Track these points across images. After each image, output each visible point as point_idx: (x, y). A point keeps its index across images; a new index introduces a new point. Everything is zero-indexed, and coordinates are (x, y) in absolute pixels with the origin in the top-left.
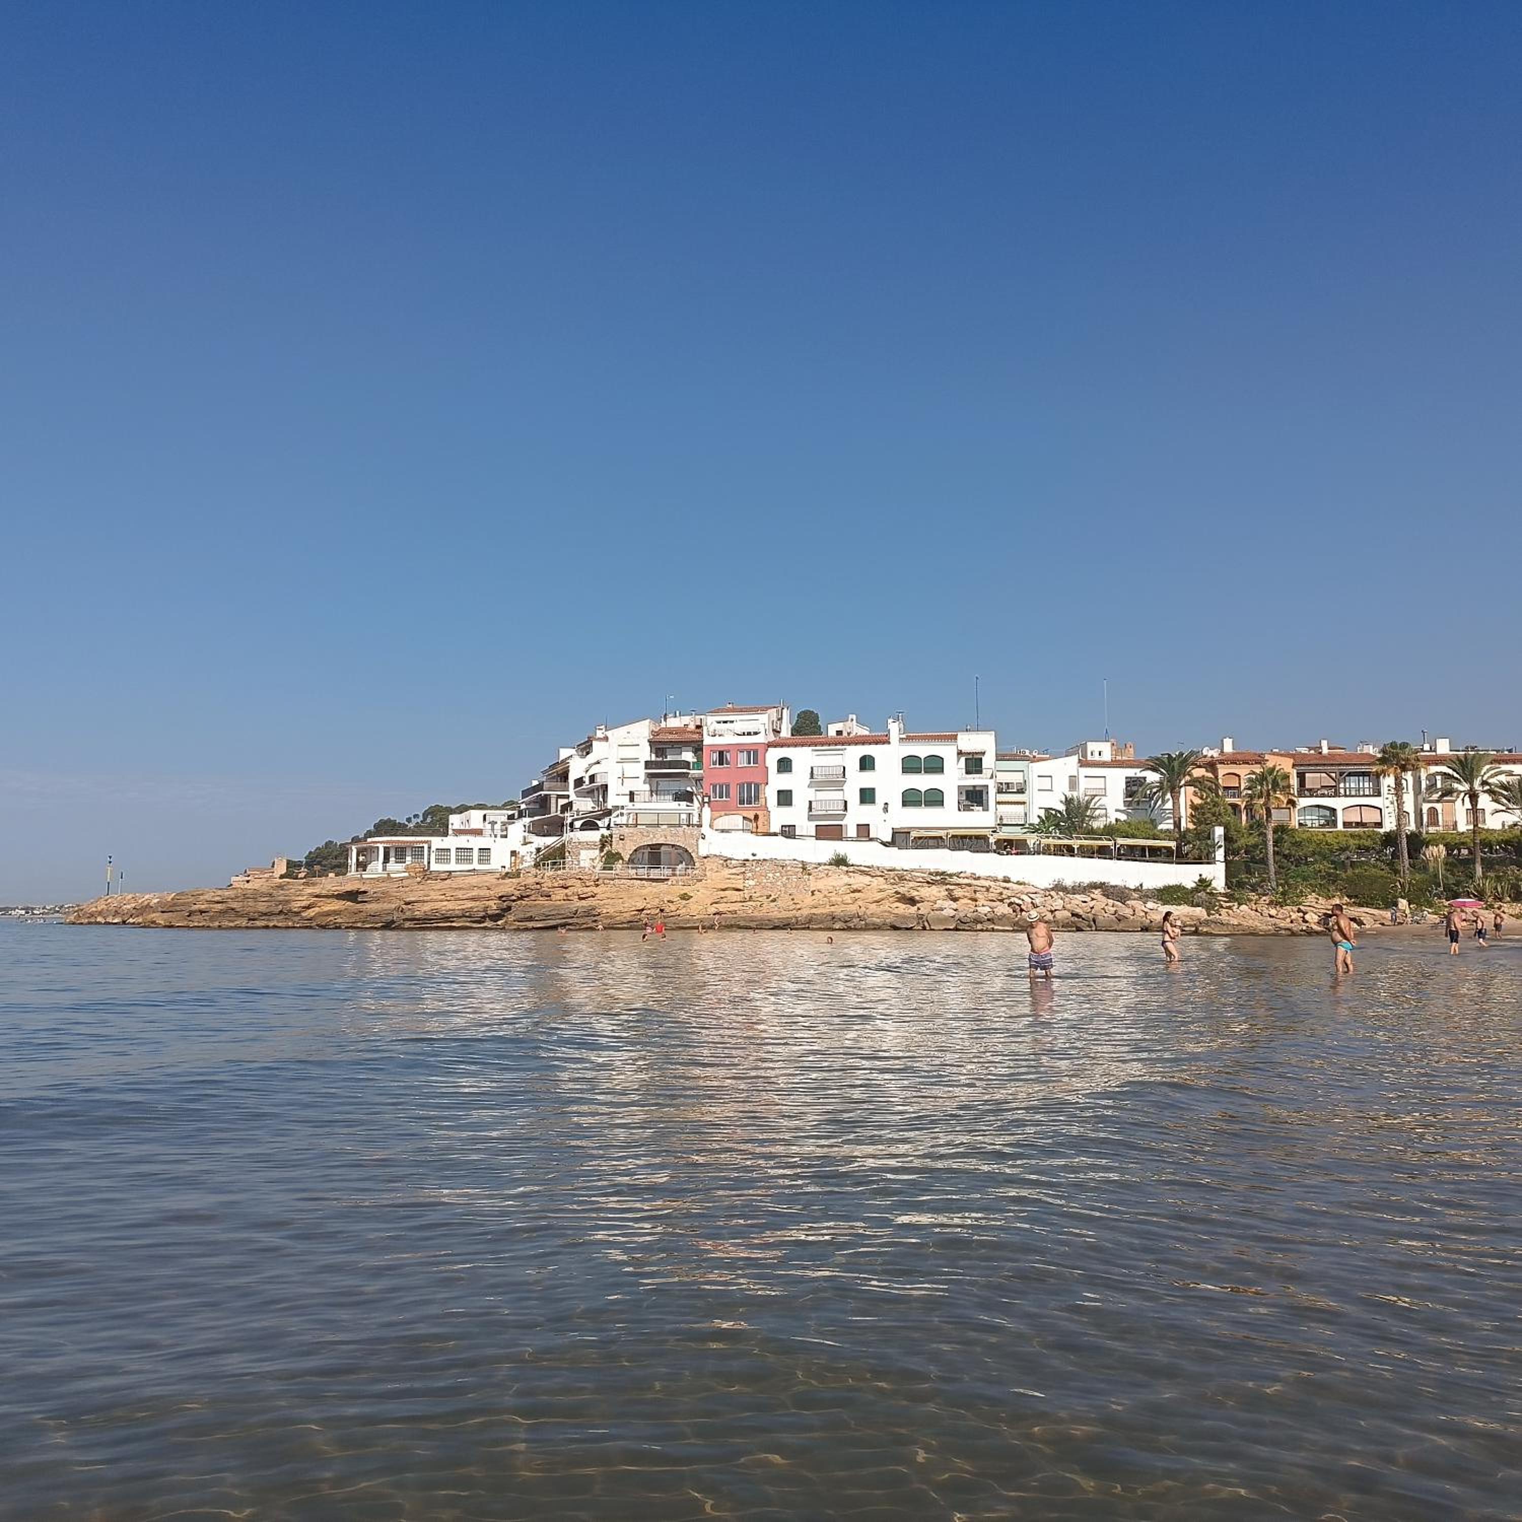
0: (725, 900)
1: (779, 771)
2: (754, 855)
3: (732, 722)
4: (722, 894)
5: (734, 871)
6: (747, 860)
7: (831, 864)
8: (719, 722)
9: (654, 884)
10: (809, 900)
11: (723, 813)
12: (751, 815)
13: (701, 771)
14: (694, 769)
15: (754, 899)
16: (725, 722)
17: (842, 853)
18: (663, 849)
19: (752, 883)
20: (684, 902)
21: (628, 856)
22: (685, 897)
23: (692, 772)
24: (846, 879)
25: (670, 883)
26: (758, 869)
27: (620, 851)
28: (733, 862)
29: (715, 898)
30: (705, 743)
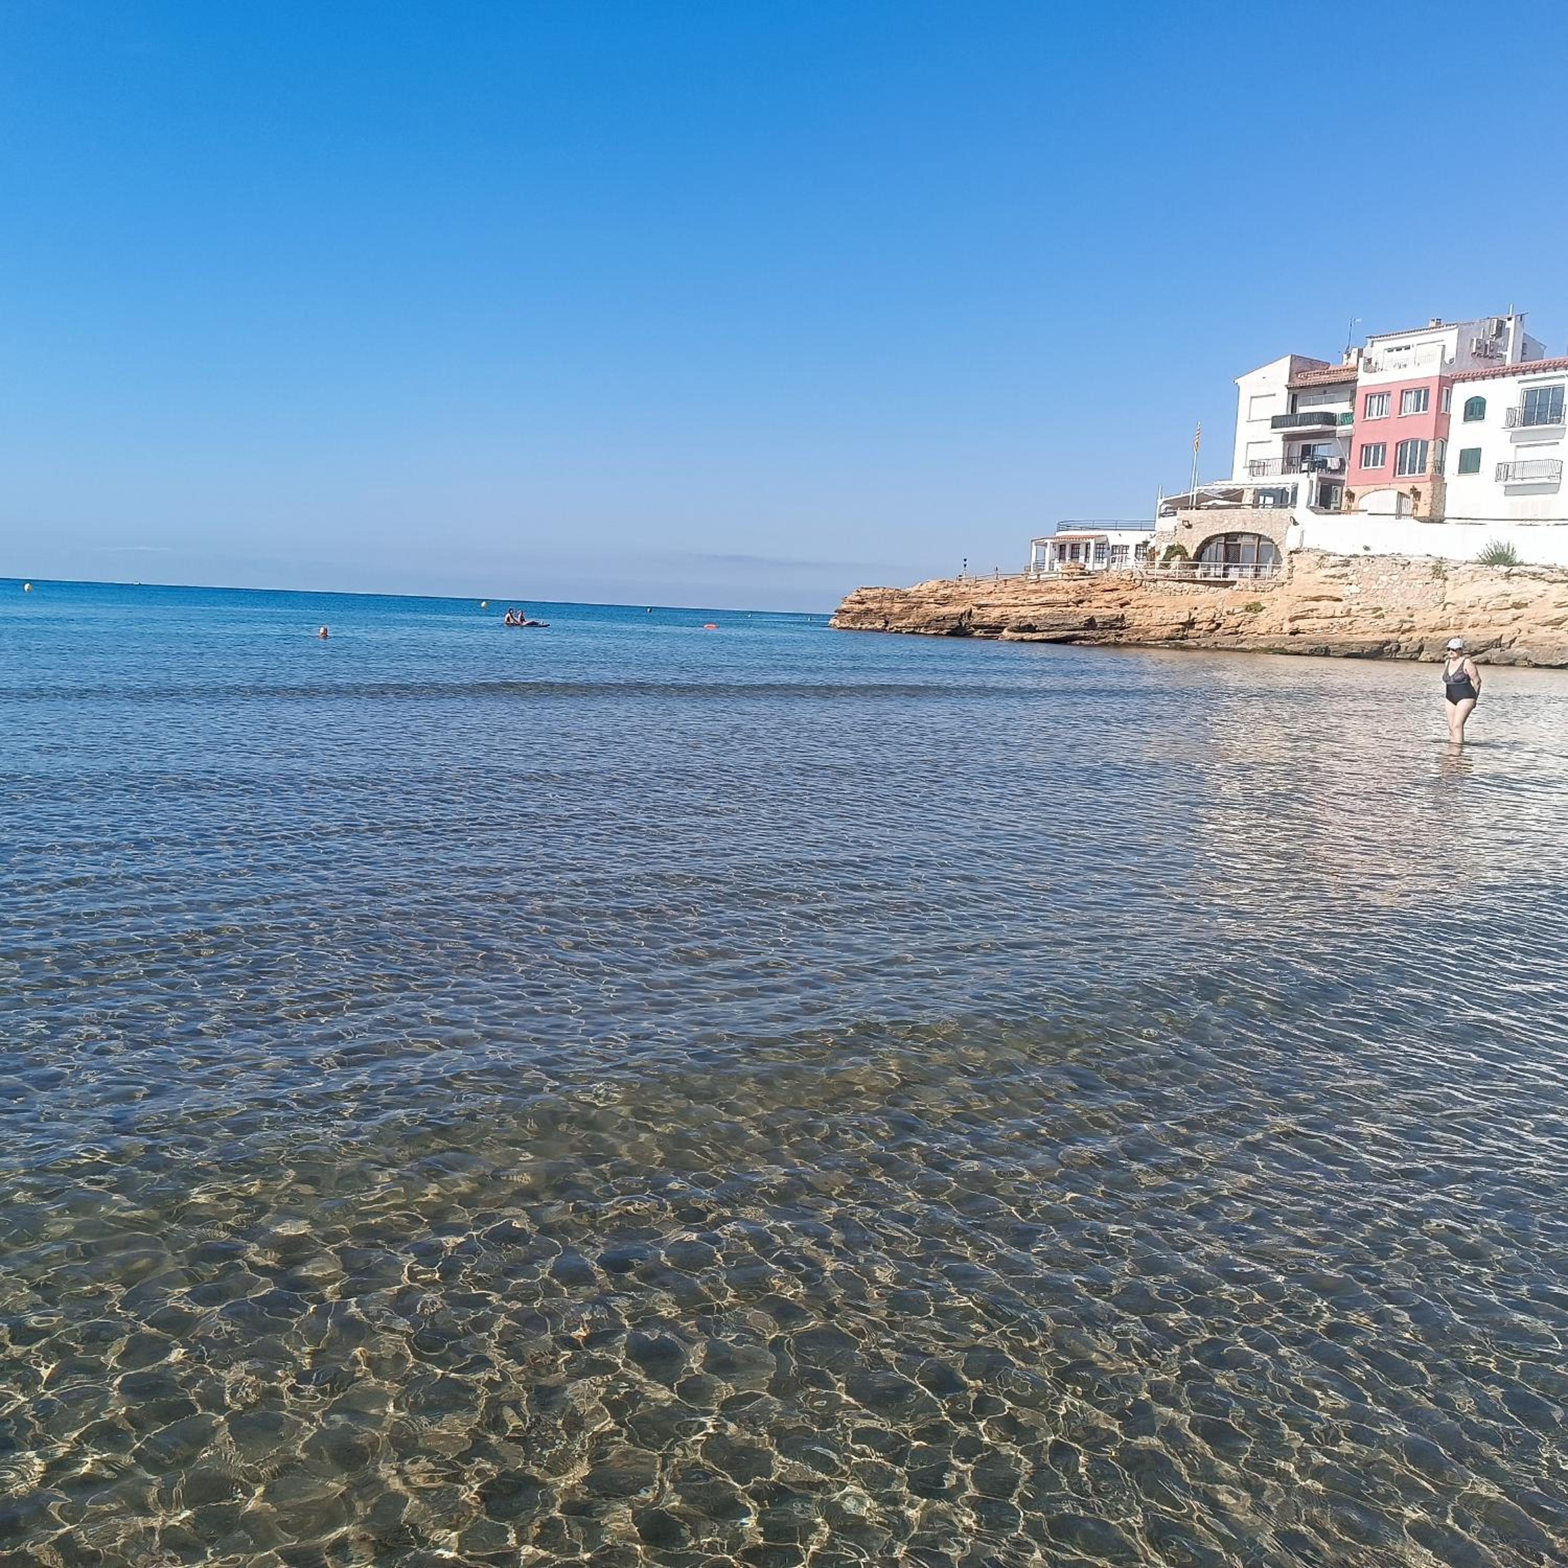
0: (1315, 614)
1: (1466, 419)
2: (1367, 548)
3: (1408, 348)
4: (1313, 605)
5: (1333, 571)
6: (1356, 556)
7: (1484, 562)
8: (1390, 350)
9: (1212, 589)
10: (1434, 617)
11: (1373, 487)
12: (1406, 489)
13: (1350, 427)
14: (1342, 424)
15: (1353, 612)
16: (1399, 349)
17: (1504, 543)
18: (1242, 541)
19: (1354, 589)
20: (1251, 614)
21: (1195, 550)
22: (1254, 608)
23: (1339, 428)
24: (1503, 586)
25: (1235, 587)
26: (1366, 570)
27: (1183, 543)
28: (1332, 558)
29: (1299, 609)
30: (1359, 384)
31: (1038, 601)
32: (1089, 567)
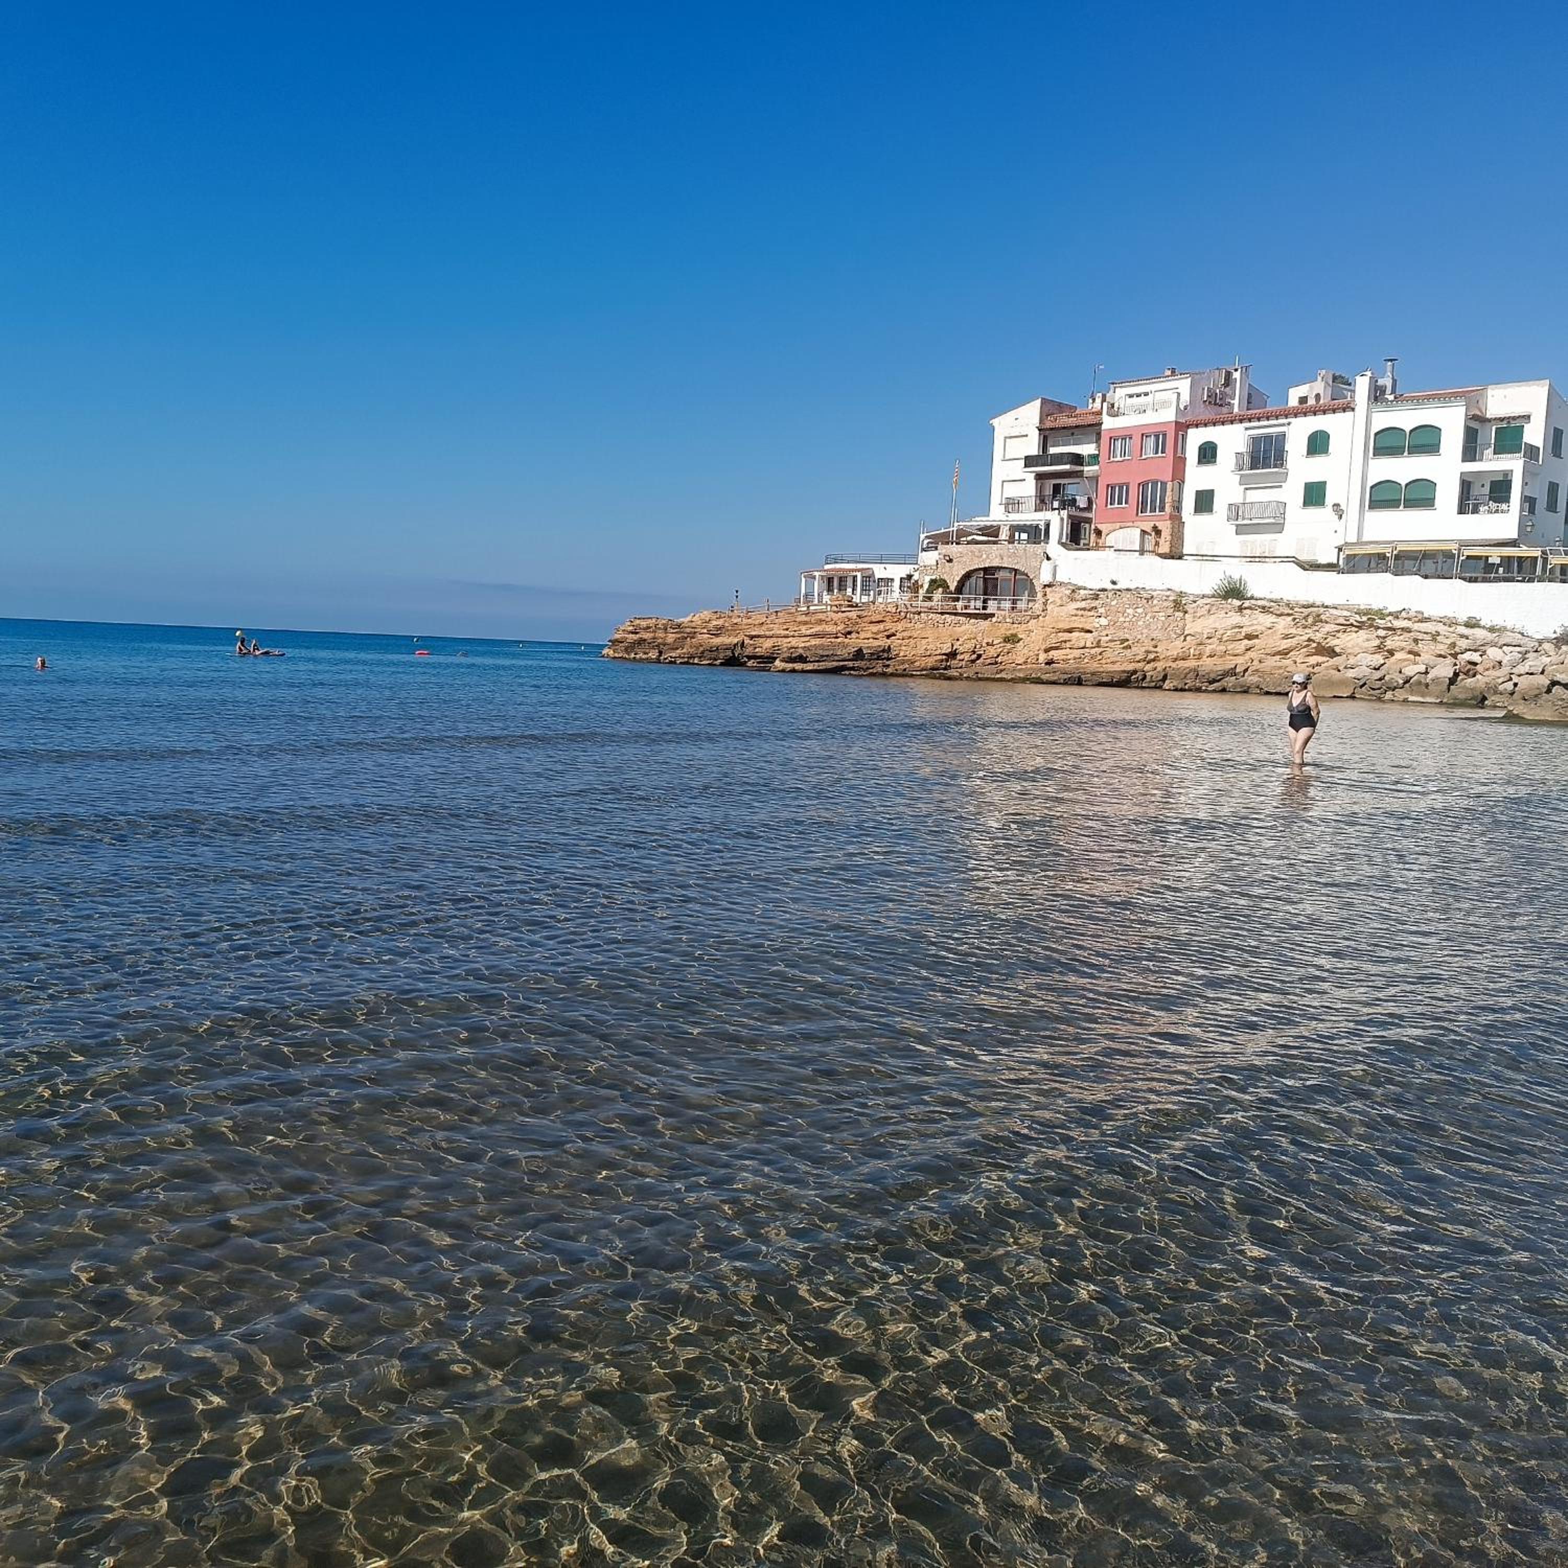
0: (1068, 645)
1: (1200, 462)
2: (1114, 583)
3: (1146, 394)
4: (1066, 636)
5: (1083, 604)
6: (1104, 590)
7: (1220, 596)
8: (1131, 396)
9: (973, 621)
10: (1176, 647)
11: (1118, 525)
12: (1148, 527)
13: (1096, 468)
14: (1089, 465)
15: (1102, 644)
16: (1138, 395)
17: (1236, 577)
18: (1000, 575)
19: (1104, 621)
20: (1009, 646)
21: (955, 584)
22: (1012, 639)
23: (1086, 469)
24: (1236, 619)
25: (994, 619)
26: (1114, 603)
27: (945, 577)
28: (1082, 592)
29: (1053, 641)
30: (1104, 427)
31: (808, 632)
32: (856, 599)
